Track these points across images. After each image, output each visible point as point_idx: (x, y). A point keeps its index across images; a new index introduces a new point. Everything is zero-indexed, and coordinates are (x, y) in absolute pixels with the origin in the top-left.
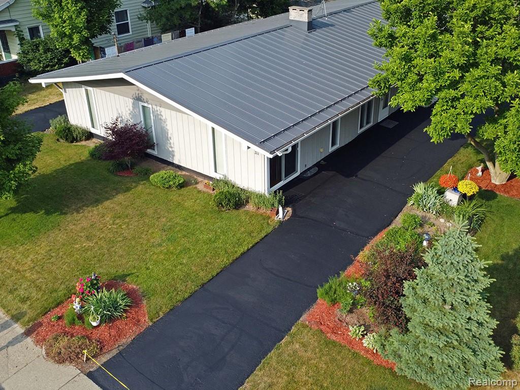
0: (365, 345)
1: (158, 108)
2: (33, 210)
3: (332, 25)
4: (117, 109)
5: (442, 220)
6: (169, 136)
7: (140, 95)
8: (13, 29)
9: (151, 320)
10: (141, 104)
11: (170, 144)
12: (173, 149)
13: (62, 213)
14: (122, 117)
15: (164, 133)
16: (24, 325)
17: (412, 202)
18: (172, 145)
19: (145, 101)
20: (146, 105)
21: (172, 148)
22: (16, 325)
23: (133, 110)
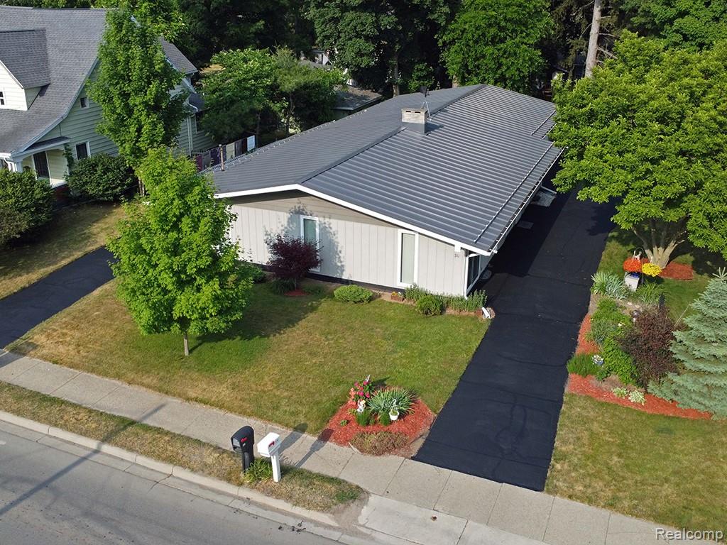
0: (632, 401)
1: (327, 220)
2: (227, 337)
3: (442, 126)
4: (264, 227)
5: (630, 304)
6: (339, 249)
7: (301, 208)
8: (63, 148)
9: (435, 412)
10: (302, 217)
11: (340, 257)
12: (343, 264)
13: (262, 337)
14: (270, 235)
15: (332, 247)
16: (313, 433)
17: (596, 291)
18: (342, 259)
19: (308, 213)
20: (309, 217)
21: (341, 262)
22: (304, 435)
23: (288, 225)
